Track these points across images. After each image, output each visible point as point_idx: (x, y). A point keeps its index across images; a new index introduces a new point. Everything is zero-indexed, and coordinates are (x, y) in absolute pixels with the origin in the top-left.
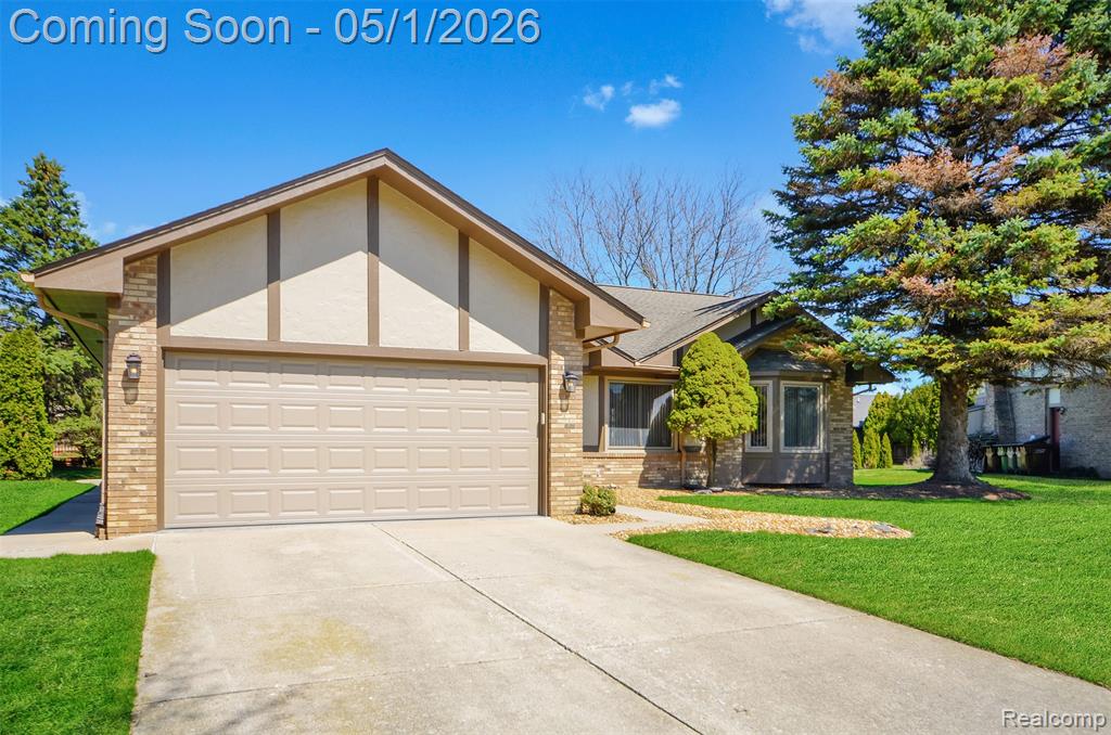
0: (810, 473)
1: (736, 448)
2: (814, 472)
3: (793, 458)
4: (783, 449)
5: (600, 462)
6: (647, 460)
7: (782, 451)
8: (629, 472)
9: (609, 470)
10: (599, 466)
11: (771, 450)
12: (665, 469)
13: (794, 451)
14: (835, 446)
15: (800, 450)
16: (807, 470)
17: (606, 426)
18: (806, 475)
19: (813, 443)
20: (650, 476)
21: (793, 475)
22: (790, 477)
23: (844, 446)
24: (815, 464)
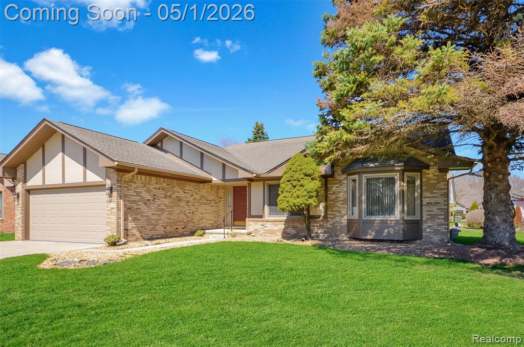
0: (389, 232)
1: (342, 216)
2: (392, 232)
3: (373, 223)
4: (365, 217)
5: (262, 223)
6: (286, 221)
7: (364, 218)
8: (277, 228)
9: (266, 227)
11: (357, 218)
12: (297, 227)
13: (374, 218)
14: (428, 215)
15: (378, 218)
16: (386, 231)
17: (266, 206)
18: (385, 234)
20: (288, 231)
21: (373, 234)
22: (370, 235)
23: (436, 215)
24: (393, 227)
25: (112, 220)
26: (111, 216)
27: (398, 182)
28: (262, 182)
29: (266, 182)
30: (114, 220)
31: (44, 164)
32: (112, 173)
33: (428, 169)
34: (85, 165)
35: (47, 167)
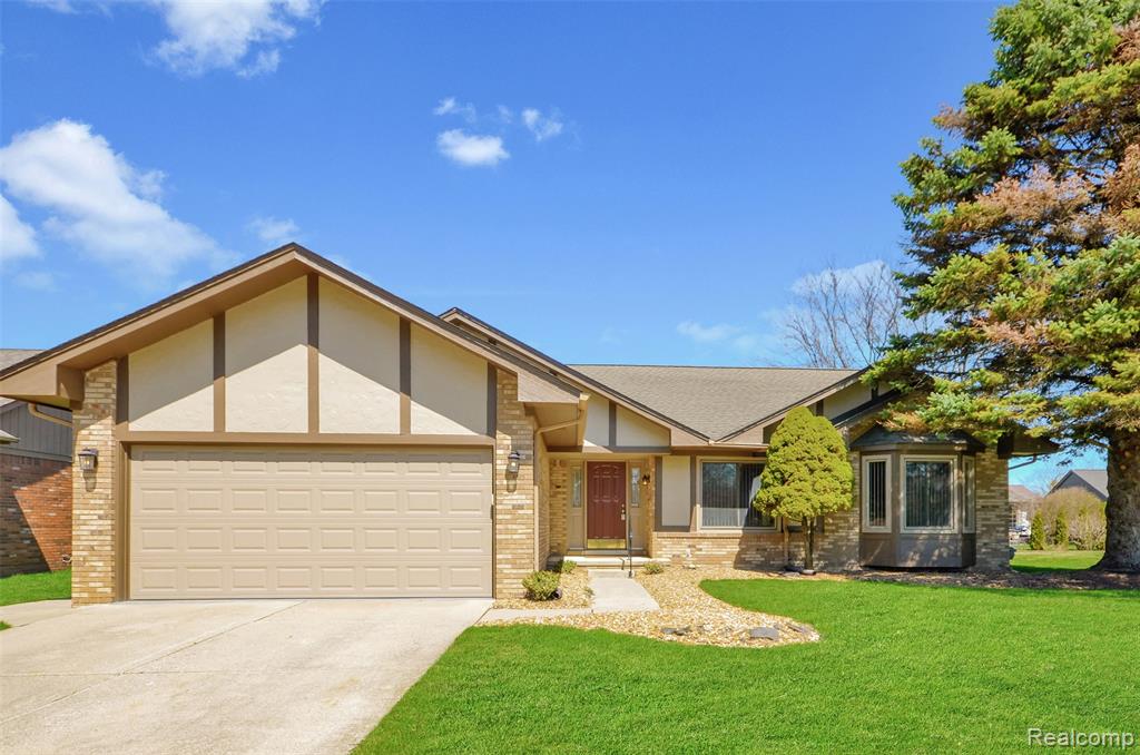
0: (940, 555)
1: (851, 528)
2: (945, 555)
3: (917, 539)
4: (904, 529)
5: (691, 542)
6: (743, 539)
7: (902, 531)
8: (723, 552)
9: (701, 550)
10: (690, 546)
11: (889, 531)
12: (765, 550)
13: (916, 532)
14: (983, 526)
15: (926, 531)
16: (937, 552)
17: (698, 506)
18: (935, 558)
19: (945, 521)
20: (747, 557)
21: (917, 557)
22: (912, 559)
23: (994, 526)
24: (946, 546)
25: (515, 537)
26: (514, 527)
27: (956, 471)
28: (688, 458)
29: (699, 458)
30: (524, 537)
31: (219, 371)
32: (515, 417)
33: (984, 452)
34: (405, 387)
35: (232, 383)
